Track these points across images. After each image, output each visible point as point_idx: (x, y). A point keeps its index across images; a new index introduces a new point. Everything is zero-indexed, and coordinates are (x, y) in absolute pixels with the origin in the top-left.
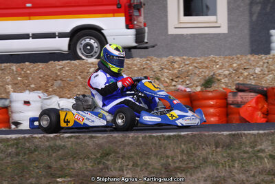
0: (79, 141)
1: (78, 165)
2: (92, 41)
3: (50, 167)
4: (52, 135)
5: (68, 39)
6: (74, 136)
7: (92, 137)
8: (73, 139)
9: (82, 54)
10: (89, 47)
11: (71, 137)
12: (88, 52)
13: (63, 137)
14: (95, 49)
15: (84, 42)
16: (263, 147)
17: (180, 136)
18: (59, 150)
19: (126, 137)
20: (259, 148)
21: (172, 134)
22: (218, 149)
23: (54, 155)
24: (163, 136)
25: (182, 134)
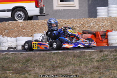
0: (16, 55)
1: (16, 66)
2: (21, 13)
3: (3, 67)
4: (4, 53)
5: (11, 12)
6: (14, 53)
7: (21, 54)
8: (13, 55)
9: (17, 18)
10: (20, 16)
11: (12, 54)
12: (19, 17)
13: (9, 54)
14: (23, 16)
15: (17, 13)
16: (94, 57)
17: (59, 53)
18: (7, 59)
19: (36, 53)
20: (92, 57)
21: (55, 52)
22: (75, 58)
23: (5, 61)
24: (52, 53)
25: (60, 52)
